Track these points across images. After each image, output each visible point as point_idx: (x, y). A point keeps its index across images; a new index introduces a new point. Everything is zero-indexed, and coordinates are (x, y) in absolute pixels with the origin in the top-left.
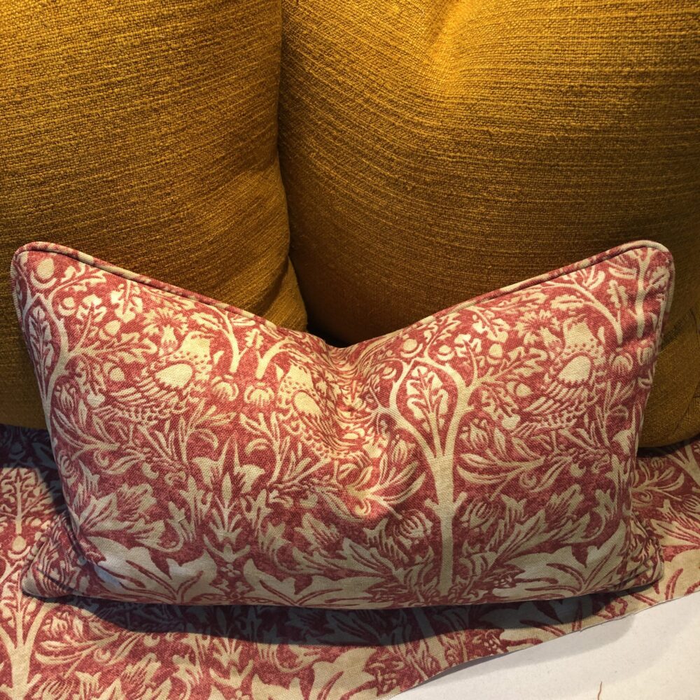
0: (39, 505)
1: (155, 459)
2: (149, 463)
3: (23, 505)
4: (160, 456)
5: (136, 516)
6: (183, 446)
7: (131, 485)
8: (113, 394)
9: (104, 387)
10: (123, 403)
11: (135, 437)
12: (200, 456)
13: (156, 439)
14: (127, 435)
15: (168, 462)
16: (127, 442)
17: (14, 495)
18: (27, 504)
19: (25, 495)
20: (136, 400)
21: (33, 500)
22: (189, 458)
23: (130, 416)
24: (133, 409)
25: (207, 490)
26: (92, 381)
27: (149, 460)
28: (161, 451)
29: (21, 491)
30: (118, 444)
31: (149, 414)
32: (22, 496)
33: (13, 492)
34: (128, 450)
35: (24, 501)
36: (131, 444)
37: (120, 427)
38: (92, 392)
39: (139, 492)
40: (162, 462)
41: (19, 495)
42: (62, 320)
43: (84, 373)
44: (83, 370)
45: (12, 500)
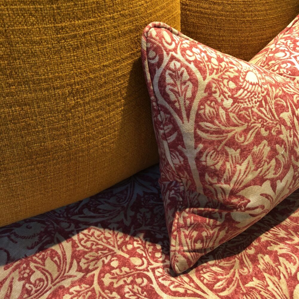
0: (118, 239)
1: (265, 124)
2: (263, 127)
3: (110, 245)
4: (266, 121)
5: (263, 163)
6: (273, 110)
7: (257, 146)
8: (235, 96)
9: (230, 94)
10: (241, 99)
11: (253, 116)
12: (282, 112)
13: (262, 112)
14: (249, 116)
15: (270, 123)
16: (251, 120)
17: (97, 244)
18: (112, 243)
19: (104, 240)
20: (246, 95)
21: (112, 239)
22: (278, 116)
23: (247, 105)
24: (247, 100)
25: (290, 129)
26: (223, 93)
27: (263, 126)
28: (266, 118)
29: (99, 240)
30: (246, 124)
31: (254, 100)
32: (103, 242)
33: (95, 243)
34: (252, 125)
35: (108, 243)
36: (253, 121)
37: (245, 113)
38: (225, 99)
39: (262, 148)
40: (268, 124)
41: (100, 242)
42: (192, 63)
43: (217, 90)
44: (216, 88)
45: (101, 247)
